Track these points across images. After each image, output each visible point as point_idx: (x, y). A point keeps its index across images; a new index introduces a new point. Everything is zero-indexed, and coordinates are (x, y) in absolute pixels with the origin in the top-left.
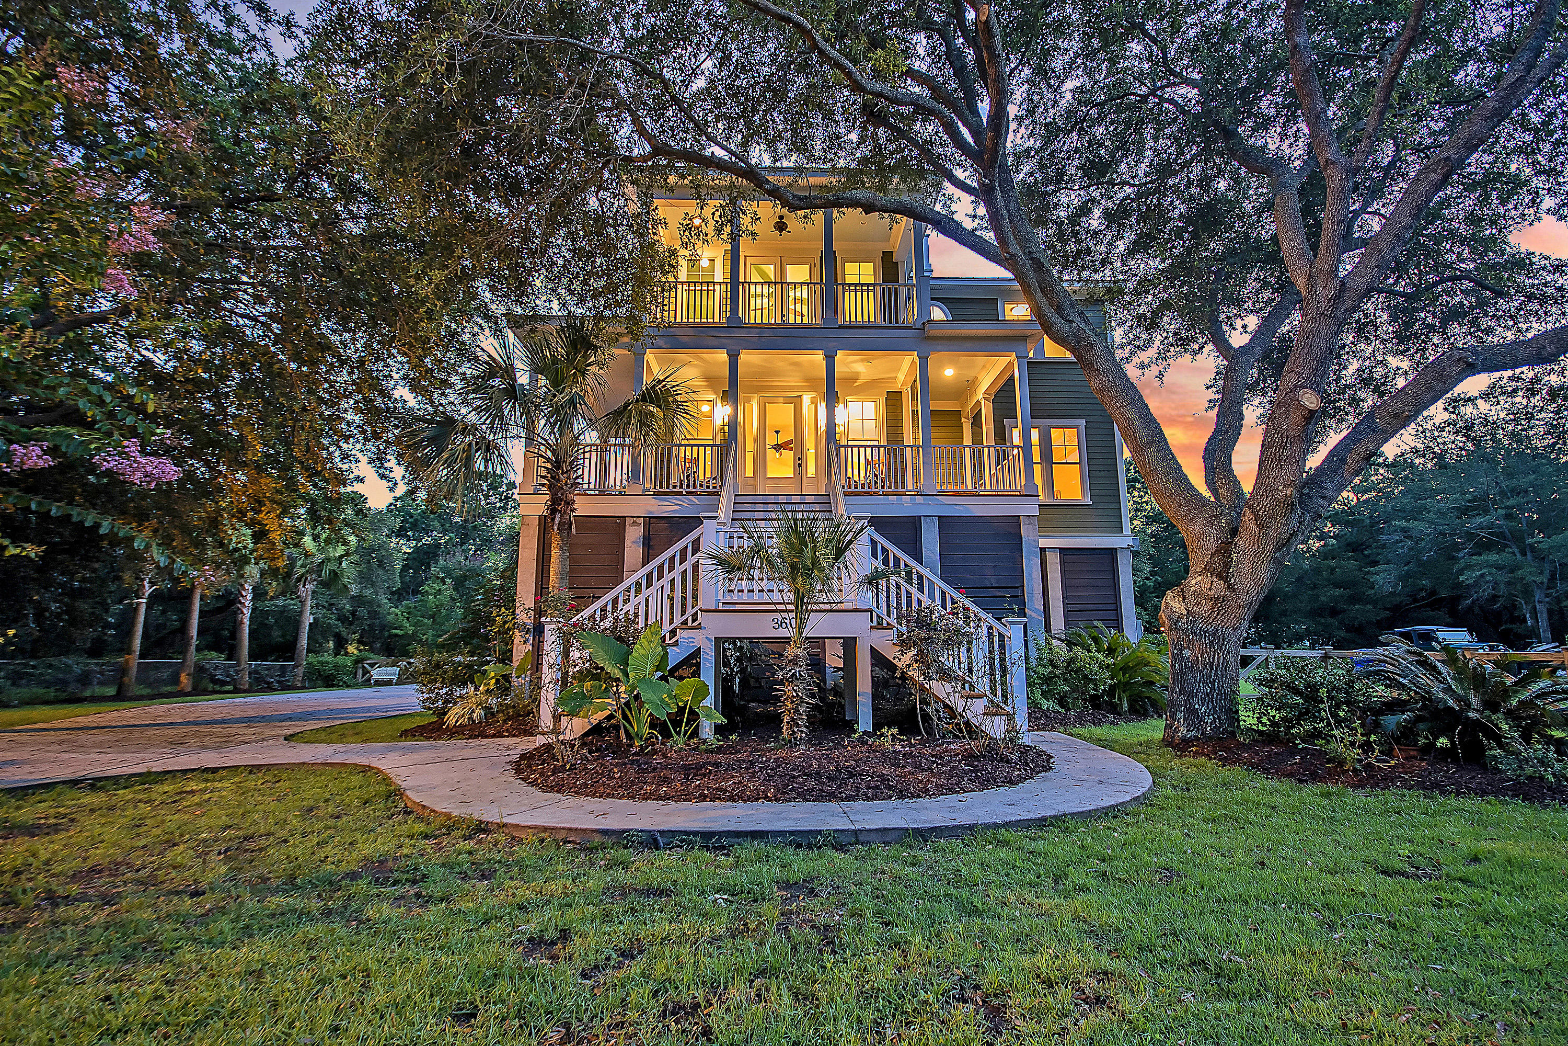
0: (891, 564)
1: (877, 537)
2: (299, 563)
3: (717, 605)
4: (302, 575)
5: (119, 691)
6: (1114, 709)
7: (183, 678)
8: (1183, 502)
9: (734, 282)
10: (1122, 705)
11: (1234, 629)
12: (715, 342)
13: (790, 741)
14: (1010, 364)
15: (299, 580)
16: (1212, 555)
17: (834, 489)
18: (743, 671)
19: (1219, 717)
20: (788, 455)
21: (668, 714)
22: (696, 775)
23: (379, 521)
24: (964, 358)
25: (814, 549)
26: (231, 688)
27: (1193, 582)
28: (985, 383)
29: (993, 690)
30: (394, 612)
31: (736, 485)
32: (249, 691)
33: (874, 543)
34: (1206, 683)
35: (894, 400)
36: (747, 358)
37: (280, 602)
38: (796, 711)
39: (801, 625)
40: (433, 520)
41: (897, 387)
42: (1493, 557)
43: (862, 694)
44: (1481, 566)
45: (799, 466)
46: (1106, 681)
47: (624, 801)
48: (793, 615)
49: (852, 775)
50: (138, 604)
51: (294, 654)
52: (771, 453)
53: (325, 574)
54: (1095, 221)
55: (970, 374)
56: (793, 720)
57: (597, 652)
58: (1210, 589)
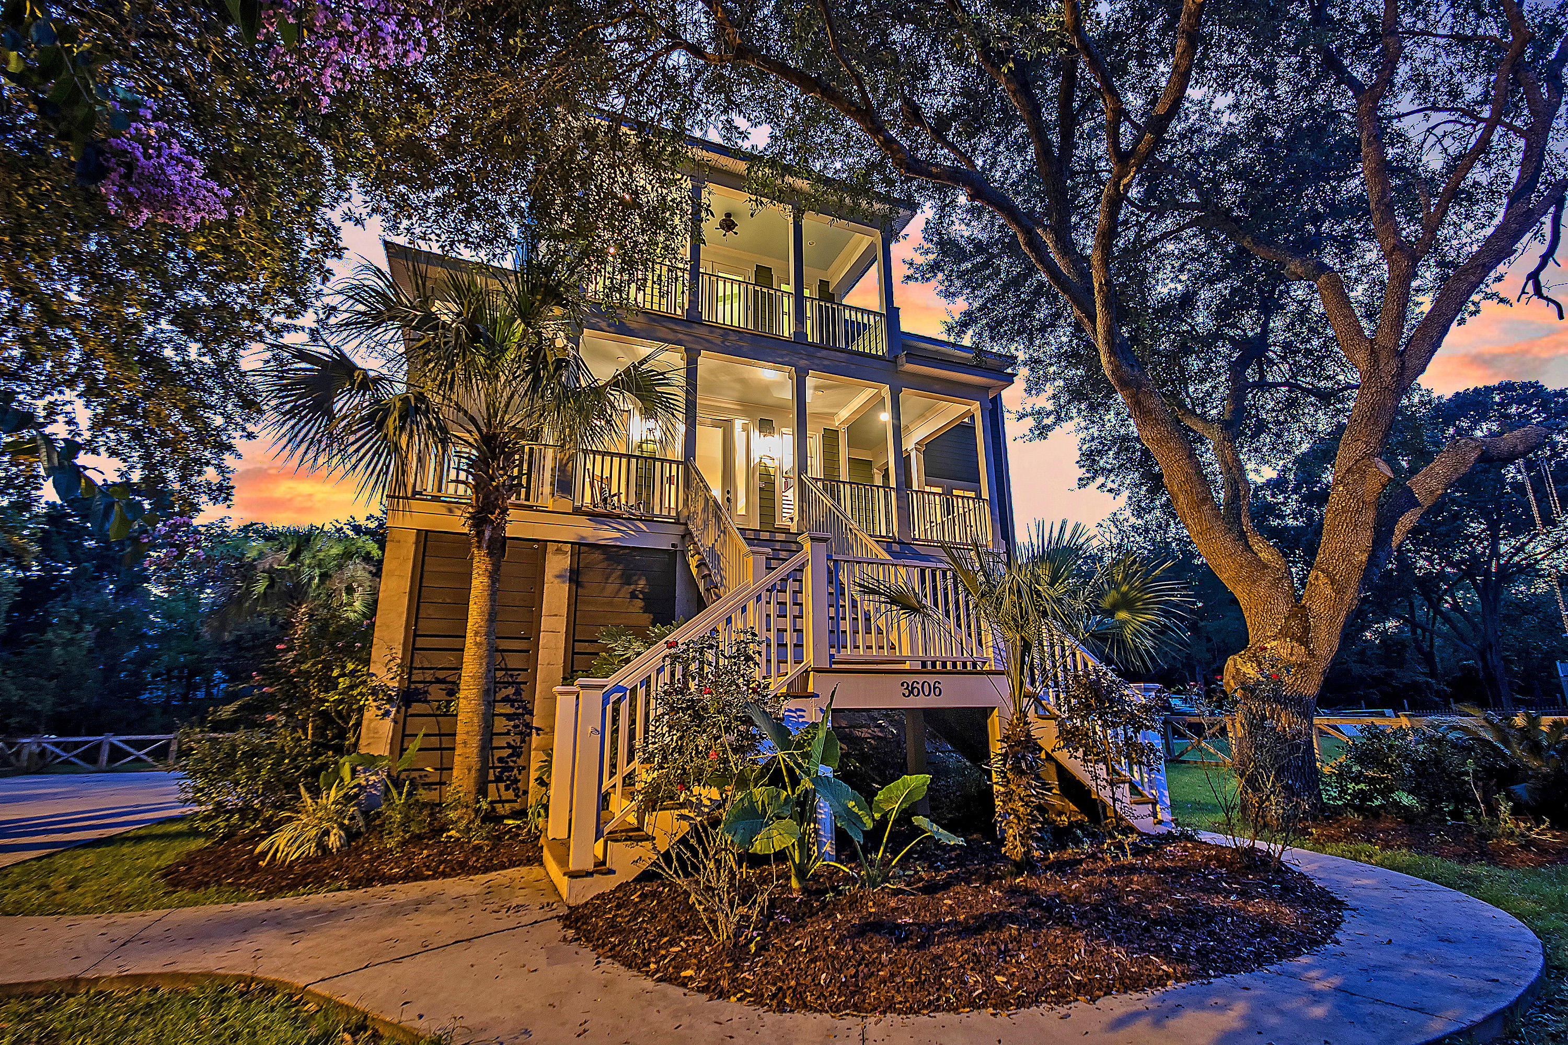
3: (830, 662)
9: (694, 271)
12: (671, 336)
16: (1287, 619)
35: (831, 438)
36: (710, 361)
41: (835, 425)
45: (728, 501)
58: (1291, 655)
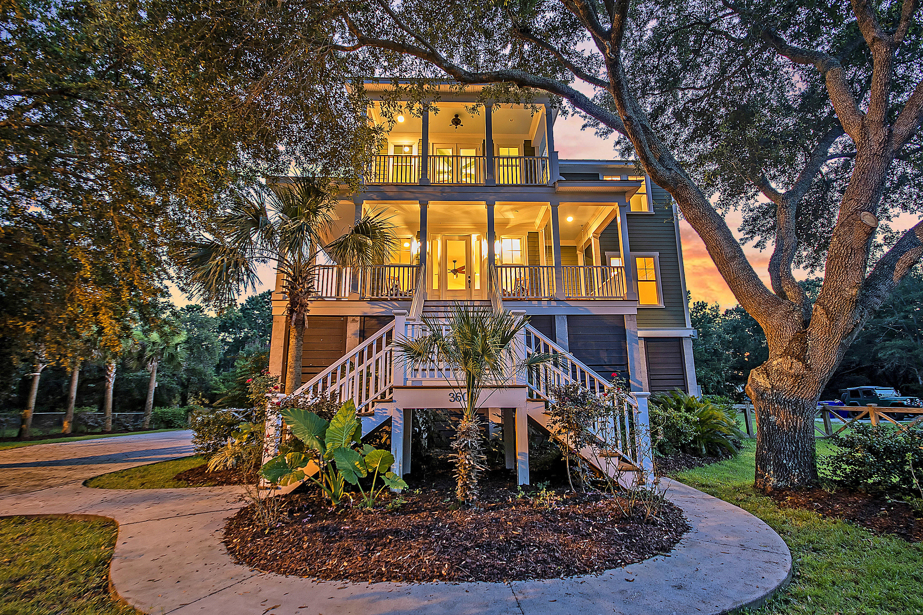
0: (542, 351)
1: (531, 329)
2: (149, 349)
3: (405, 383)
4: (151, 357)
5: (20, 433)
6: (696, 452)
7: (66, 424)
8: (762, 301)
9: (425, 156)
10: (701, 450)
11: (812, 400)
12: (412, 196)
13: (463, 503)
14: (614, 211)
15: (148, 360)
16: (790, 342)
17: (495, 296)
18: (428, 429)
19: (804, 471)
20: (462, 277)
21: (360, 479)
22: (376, 545)
23: (206, 322)
24: (581, 207)
25: (485, 337)
26: (98, 430)
27: (775, 363)
28: (594, 226)
29: (624, 450)
30: (214, 379)
31: (425, 294)
32: (113, 432)
33: (528, 333)
34: (791, 443)
35: (533, 237)
36: (434, 207)
37: (139, 374)
38: (469, 476)
39: (473, 398)
40: (244, 322)
41: (535, 229)
42: (900, 342)
43: (521, 454)
44: (892, 347)
45: (470, 282)
46: (691, 432)
47: (305, 579)
48: (465, 391)
49: (520, 547)
50: (35, 376)
51: (144, 407)
52: (450, 275)
53: (166, 355)
54: (667, 117)
55: (584, 220)
56: (466, 484)
57: (298, 426)
58: (791, 368)
